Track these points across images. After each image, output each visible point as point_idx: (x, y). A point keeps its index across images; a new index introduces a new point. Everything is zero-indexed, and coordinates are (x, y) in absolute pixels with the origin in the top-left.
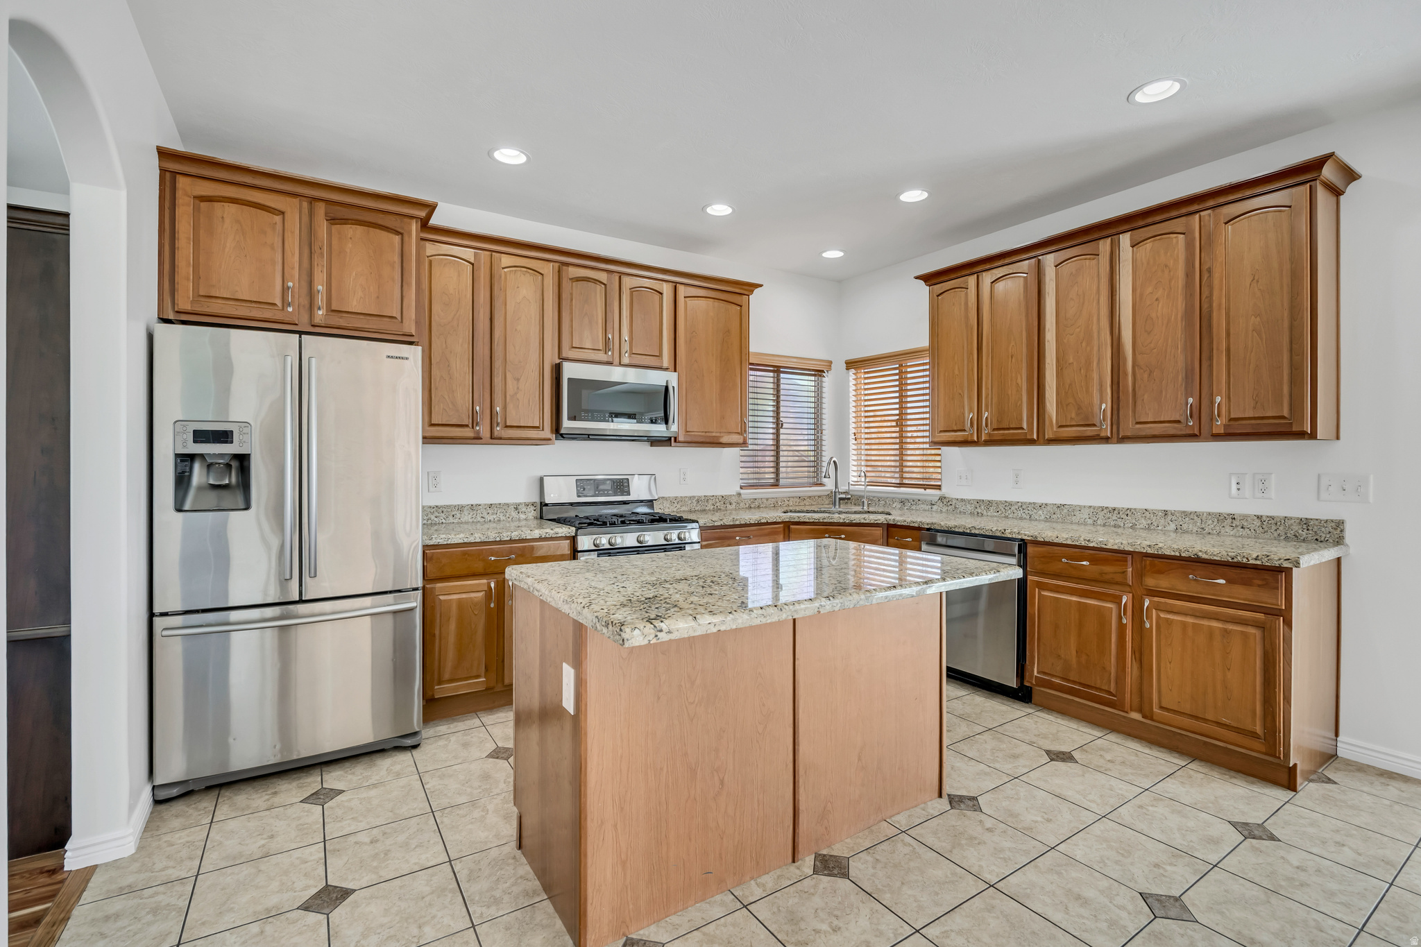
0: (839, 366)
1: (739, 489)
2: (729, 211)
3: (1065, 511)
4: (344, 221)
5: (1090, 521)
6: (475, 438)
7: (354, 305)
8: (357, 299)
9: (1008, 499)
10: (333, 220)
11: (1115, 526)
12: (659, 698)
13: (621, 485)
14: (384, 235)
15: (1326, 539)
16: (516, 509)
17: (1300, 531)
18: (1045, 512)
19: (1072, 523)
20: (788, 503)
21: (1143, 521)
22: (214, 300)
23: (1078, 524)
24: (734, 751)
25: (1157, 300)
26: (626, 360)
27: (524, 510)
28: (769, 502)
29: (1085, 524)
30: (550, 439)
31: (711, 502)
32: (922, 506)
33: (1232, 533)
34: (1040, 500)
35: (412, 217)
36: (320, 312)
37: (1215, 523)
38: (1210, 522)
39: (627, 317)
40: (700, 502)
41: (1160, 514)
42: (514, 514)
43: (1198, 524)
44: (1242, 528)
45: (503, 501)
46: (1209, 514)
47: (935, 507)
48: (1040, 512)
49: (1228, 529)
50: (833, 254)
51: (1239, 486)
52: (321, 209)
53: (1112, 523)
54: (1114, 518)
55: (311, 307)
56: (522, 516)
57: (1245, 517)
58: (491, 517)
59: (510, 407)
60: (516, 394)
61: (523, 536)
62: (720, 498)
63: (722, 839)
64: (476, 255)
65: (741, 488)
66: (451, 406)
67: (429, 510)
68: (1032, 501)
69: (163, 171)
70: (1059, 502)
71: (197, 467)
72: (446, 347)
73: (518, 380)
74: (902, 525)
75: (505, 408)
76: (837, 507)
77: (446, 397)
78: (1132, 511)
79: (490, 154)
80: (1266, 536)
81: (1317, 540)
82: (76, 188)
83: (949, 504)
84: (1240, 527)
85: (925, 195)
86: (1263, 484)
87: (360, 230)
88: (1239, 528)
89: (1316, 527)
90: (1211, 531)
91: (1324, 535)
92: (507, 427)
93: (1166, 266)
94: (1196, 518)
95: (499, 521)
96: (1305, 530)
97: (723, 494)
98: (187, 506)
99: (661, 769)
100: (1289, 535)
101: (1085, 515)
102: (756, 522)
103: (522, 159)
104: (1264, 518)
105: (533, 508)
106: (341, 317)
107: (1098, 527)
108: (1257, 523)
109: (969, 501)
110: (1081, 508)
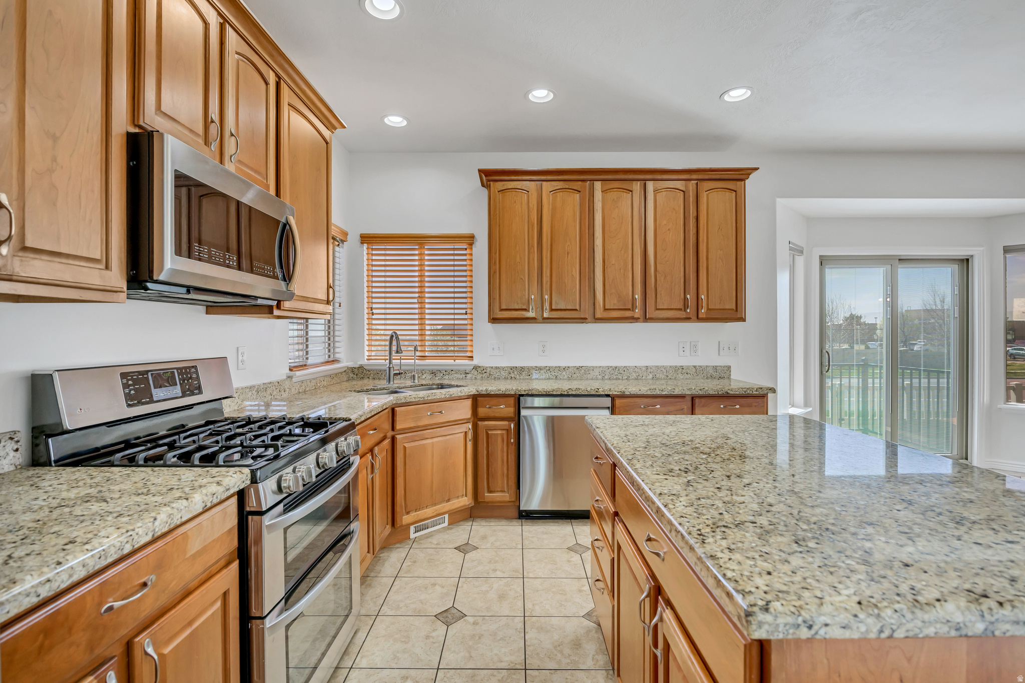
0: (353, 238)
1: (288, 371)
3: (583, 371)
5: (600, 377)
11: (617, 379)
17: (713, 373)
18: (568, 373)
19: (587, 379)
20: (323, 382)
23: (592, 379)
25: (669, 230)
29: (597, 379)
32: (455, 375)
33: (682, 377)
34: (563, 364)
37: (674, 372)
38: (671, 371)
41: (644, 368)
43: (665, 373)
44: (687, 374)
46: (671, 367)
47: (469, 376)
48: (564, 373)
49: (680, 375)
50: (395, 121)
51: (684, 349)
53: (615, 377)
54: (616, 373)
57: (688, 367)
62: (277, 384)
65: (291, 370)
68: (558, 365)
70: (578, 365)
74: (497, 394)
78: (627, 368)
80: (698, 377)
81: (721, 378)
83: (483, 372)
86: (694, 347)
88: (685, 374)
89: (721, 370)
90: (672, 377)
91: (723, 375)
92: (25, 249)
93: (674, 209)
94: (663, 369)
96: (715, 372)
100: (708, 376)
101: (596, 373)
104: (697, 367)
105: (11, 445)
107: (606, 381)
108: (694, 370)
109: (503, 368)
110: (593, 368)
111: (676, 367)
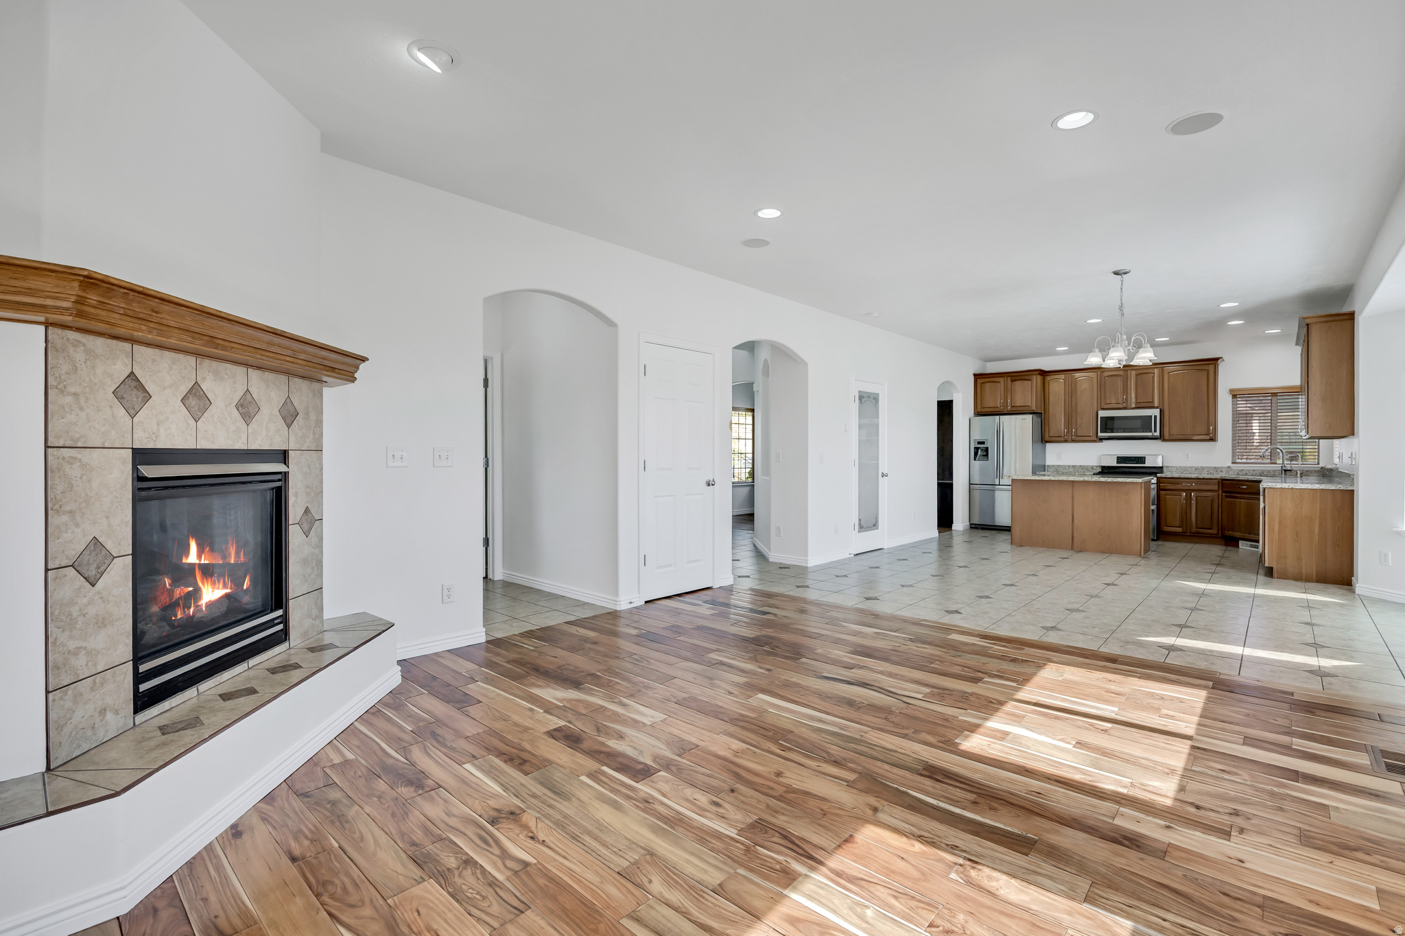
4: (1015, 380)
6: (1065, 441)
7: (1018, 404)
8: (1019, 402)
10: (1012, 381)
13: (1141, 460)
14: (1026, 382)
22: (985, 409)
26: (1133, 406)
27: (1094, 467)
30: (1096, 440)
36: (1010, 407)
39: (1134, 387)
52: (1009, 378)
55: (1007, 406)
59: (1079, 429)
60: (1081, 423)
62: (1213, 468)
64: (1064, 376)
66: (1056, 429)
67: (1056, 466)
69: (975, 378)
71: (979, 450)
72: (1055, 410)
73: (1082, 418)
75: (1076, 430)
76: (1284, 474)
77: (1055, 427)
79: (1055, 349)
82: (954, 395)
87: (1020, 382)
92: (1077, 436)
98: (977, 460)
102: (1196, 477)
105: (1099, 468)
106: (1015, 408)
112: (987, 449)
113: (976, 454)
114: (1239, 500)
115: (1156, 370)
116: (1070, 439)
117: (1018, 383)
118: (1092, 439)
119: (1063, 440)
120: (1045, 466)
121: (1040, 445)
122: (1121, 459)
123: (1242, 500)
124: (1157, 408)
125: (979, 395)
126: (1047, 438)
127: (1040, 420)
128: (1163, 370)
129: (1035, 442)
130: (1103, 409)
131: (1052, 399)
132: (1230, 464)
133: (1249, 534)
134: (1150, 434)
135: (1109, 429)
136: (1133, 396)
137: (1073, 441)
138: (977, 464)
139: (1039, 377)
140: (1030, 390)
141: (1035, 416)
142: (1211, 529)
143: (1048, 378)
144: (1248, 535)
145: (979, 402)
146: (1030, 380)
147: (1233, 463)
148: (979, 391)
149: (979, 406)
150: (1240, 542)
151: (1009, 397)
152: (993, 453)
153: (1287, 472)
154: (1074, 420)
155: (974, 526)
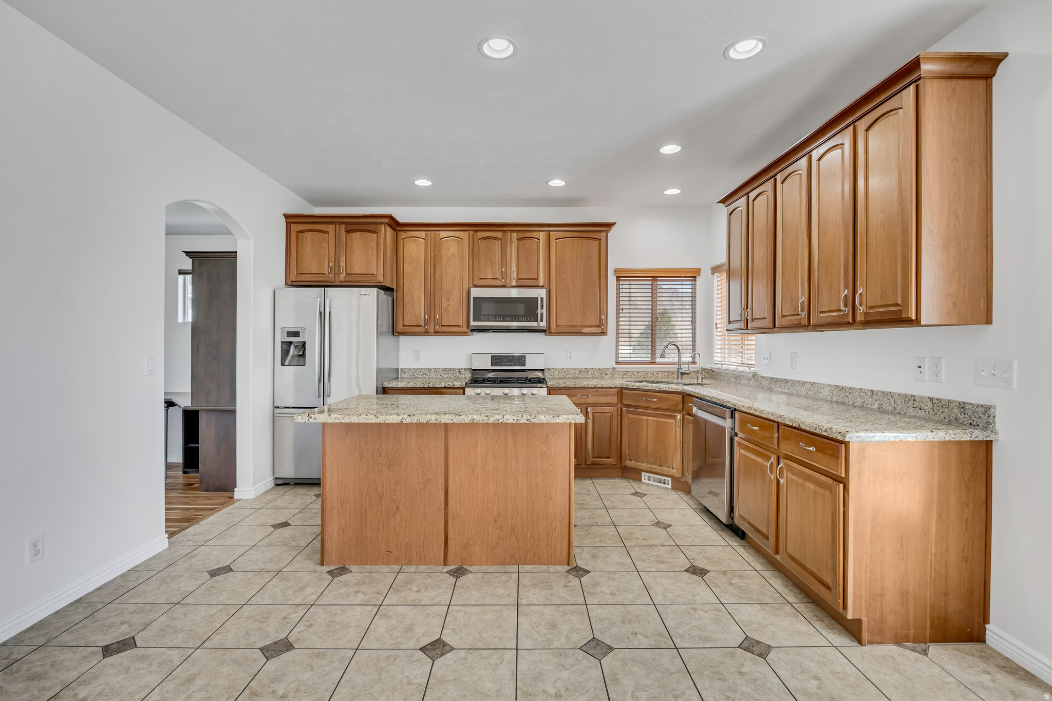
2: (563, 183)
4: (352, 231)
5: (829, 398)
6: (425, 333)
7: (356, 270)
8: (358, 267)
9: (786, 378)
10: (348, 232)
12: (361, 458)
13: (521, 360)
14: (369, 234)
15: (978, 423)
16: (460, 372)
17: (959, 415)
18: (805, 389)
20: (657, 375)
21: (859, 399)
22: (303, 275)
24: (405, 494)
26: (514, 283)
27: (464, 372)
28: (640, 374)
30: (466, 333)
31: (590, 373)
32: (745, 381)
33: (913, 414)
35: (381, 223)
36: (342, 276)
37: (903, 404)
38: (899, 403)
39: (515, 257)
40: (582, 373)
41: (869, 393)
42: (458, 375)
43: (892, 404)
44: (920, 409)
45: (452, 367)
46: (899, 395)
47: (750, 382)
48: (803, 389)
49: (911, 410)
51: (920, 370)
52: (343, 227)
53: (841, 400)
54: (843, 395)
55: (339, 273)
56: (463, 376)
57: (922, 398)
58: (446, 376)
59: (444, 315)
60: (447, 307)
61: (435, 386)
62: (598, 370)
63: (398, 537)
64: (426, 234)
66: (413, 315)
67: (414, 370)
69: (287, 223)
71: (292, 347)
72: (411, 285)
73: (448, 300)
75: (441, 316)
76: (680, 379)
77: (411, 311)
78: (853, 390)
79: (413, 183)
81: (971, 424)
82: (239, 242)
83: (757, 380)
84: (918, 408)
85: (679, 148)
86: (936, 367)
87: (359, 234)
88: (918, 410)
89: (970, 411)
90: (900, 411)
91: (976, 420)
92: (442, 326)
94: (891, 398)
95: (450, 378)
96: (962, 414)
97: (600, 367)
98: (286, 363)
99: (363, 492)
100: (951, 418)
101: (826, 392)
102: (593, 386)
103: (429, 183)
104: (935, 401)
105: (469, 372)
106: (351, 277)
111: (906, 395)
112: (304, 344)
113: (285, 353)
114: (645, 418)
115: (541, 233)
116: (432, 330)
117: (356, 236)
118: (461, 330)
119: (423, 331)
120: (398, 369)
121: (390, 339)
122: (496, 359)
123: (650, 418)
124: (543, 287)
125: (293, 253)
126: (400, 327)
127: (390, 299)
128: (549, 236)
129: (382, 333)
130: (476, 286)
131: (408, 268)
132: (615, 366)
133: (660, 466)
134: (535, 324)
135: (484, 316)
136: (514, 269)
137: (437, 333)
138: (289, 372)
139: (389, 231)
140: (375, 249)
141: (382, 292)
142: (609, 458)
143: (403, 235)
144: (657, 467)
145: (293, 264)
146: (375, 232)
147: (617, 363)
148: (293, 245)
149: (294, 271)
150: (643, 474)
151: (343, 259)
152: (313, 352)
153: (684, 376)
154: (437, 301)
155: (280, 482)
